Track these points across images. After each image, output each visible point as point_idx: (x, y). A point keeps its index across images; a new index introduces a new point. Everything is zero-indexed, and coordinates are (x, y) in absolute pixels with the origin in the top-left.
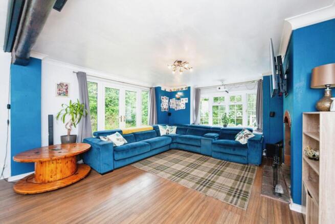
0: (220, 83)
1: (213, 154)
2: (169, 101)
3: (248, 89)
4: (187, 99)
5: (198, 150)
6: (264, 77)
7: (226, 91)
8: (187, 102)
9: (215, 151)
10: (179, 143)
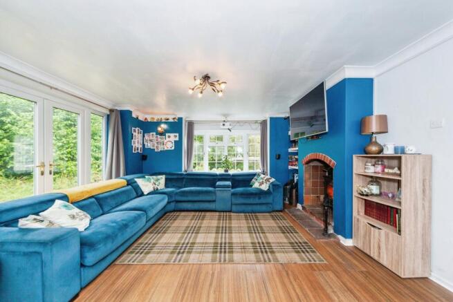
0: (223, 119)
1: (234, 208)
2: (144, 136)
3: (253, 129)
4: (177, 135)
5: (212, 206)
6: (271, 119)
7: (229, 129)
8: (177, 139)
9: (236, 204)
10: (177, 202)
